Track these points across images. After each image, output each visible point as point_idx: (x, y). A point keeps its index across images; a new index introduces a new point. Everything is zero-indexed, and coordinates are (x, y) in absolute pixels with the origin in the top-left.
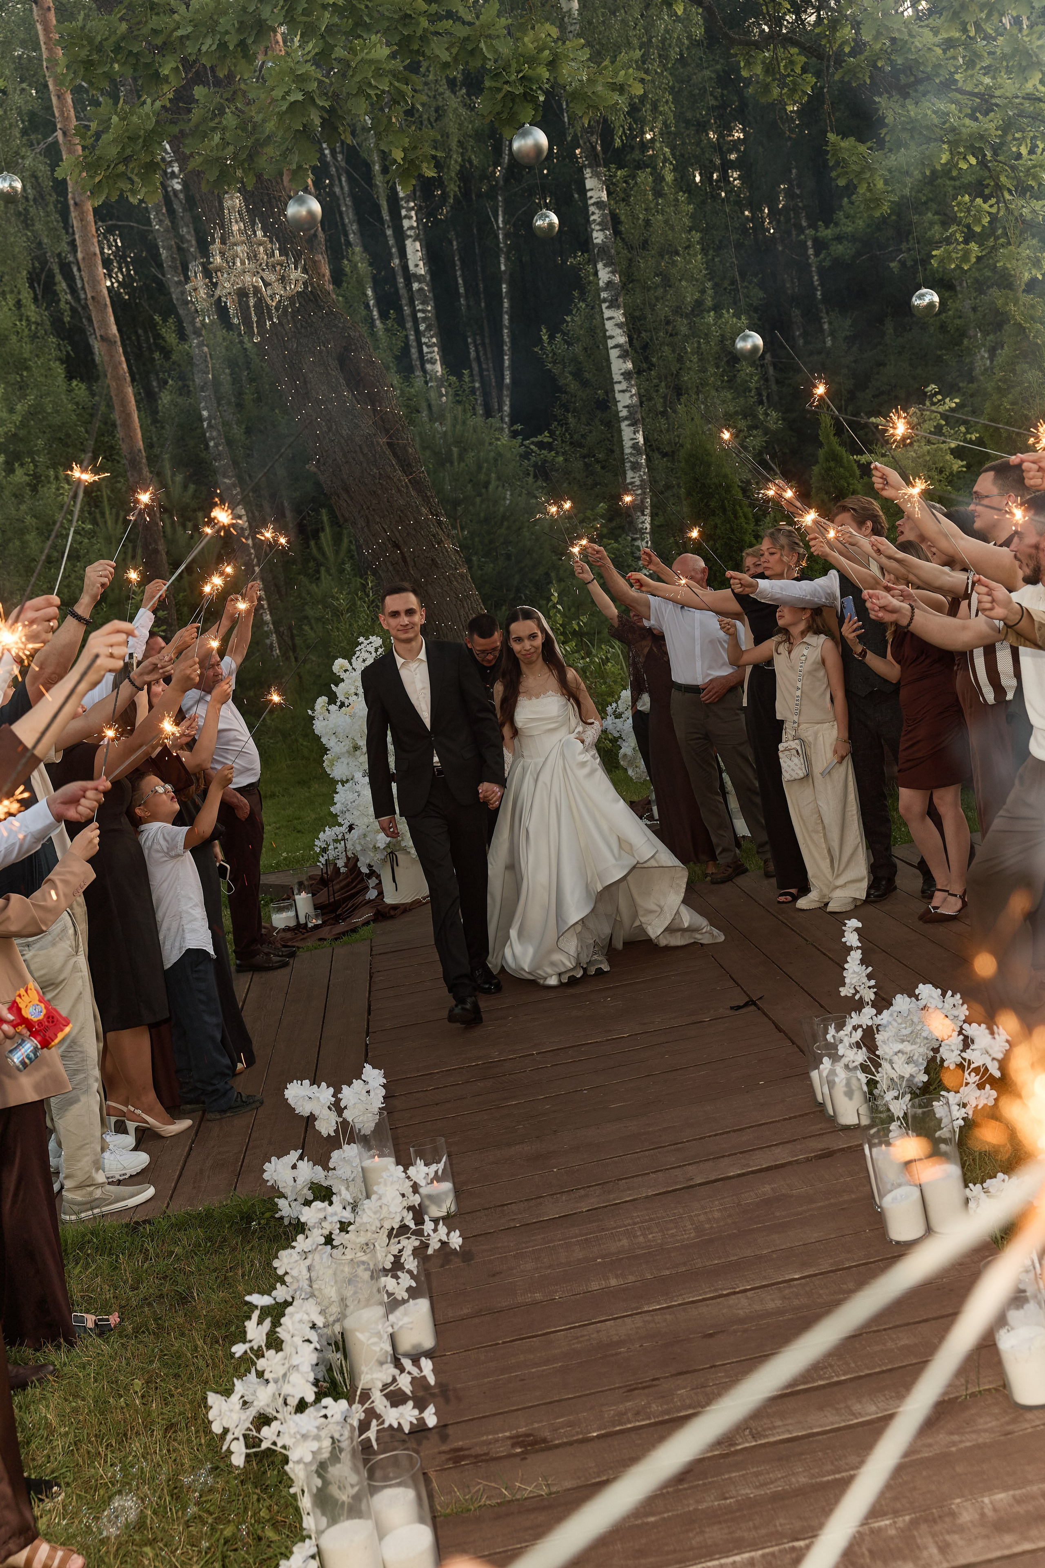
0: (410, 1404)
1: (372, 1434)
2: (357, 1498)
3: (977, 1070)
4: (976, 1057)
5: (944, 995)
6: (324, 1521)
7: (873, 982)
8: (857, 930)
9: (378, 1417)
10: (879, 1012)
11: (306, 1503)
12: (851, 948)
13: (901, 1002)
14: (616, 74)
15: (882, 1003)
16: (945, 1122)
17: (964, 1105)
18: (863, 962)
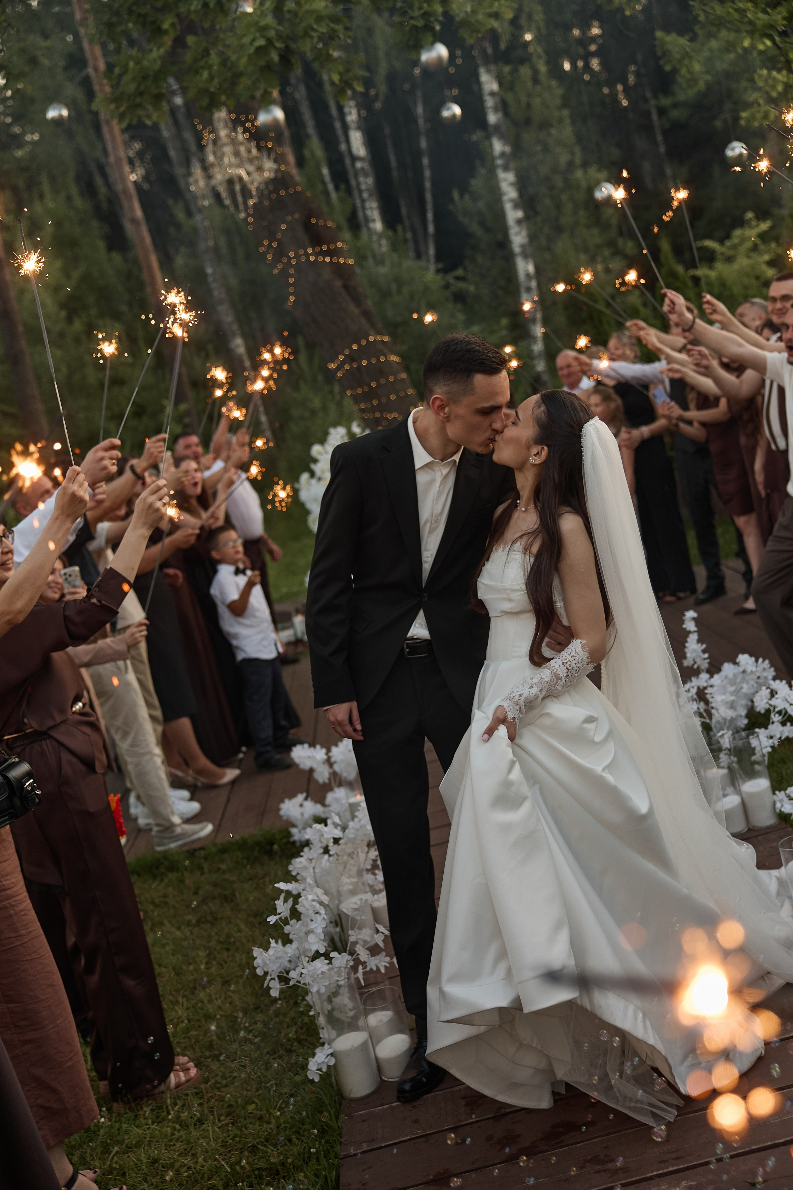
0: (384, 954)
1: (360, 975)
2: (356, 1018)
3: (780, 713)
4: (779, 703)
5: (757, 661)
6: (334, 1033)
7: (706, 655)
8: (694, 619)
9: (363, 964)
10: (712, 676)
12: (690, 632)
13: (728, 668)
15: (714, 669)
16: (758, 749)
17: (771, 737)
18: (699, 641)
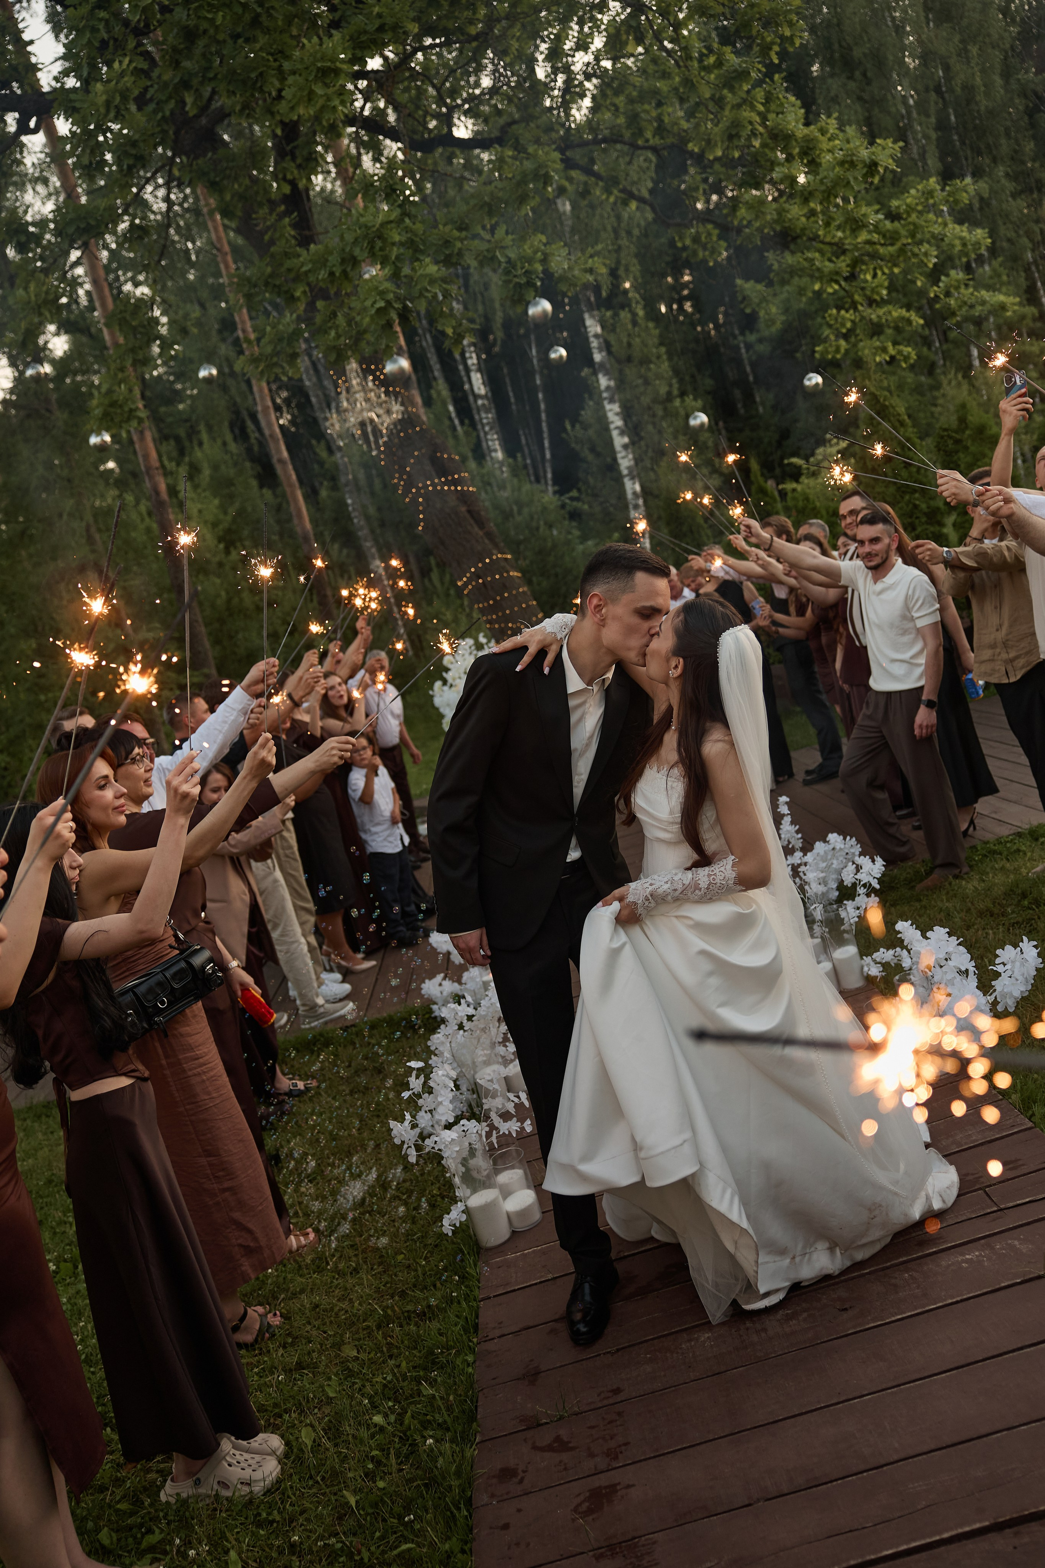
0: (515, 1119)
1: (494, 1139)
2: (488, 1177)
3: (864, 885)
4: (864, 877)
5: (845, 839)
6: (468, 1191)
7: (800, 836)
8: (787, 803)
9: (497, 1129)
10: (805, 854)
11: (457, 1180)
12: (784, 815)
13: (819, 846)
14: (586, 262)
15: (807, 848)
16: (846, 920)
17: (858, 908)
18: (792, 823)
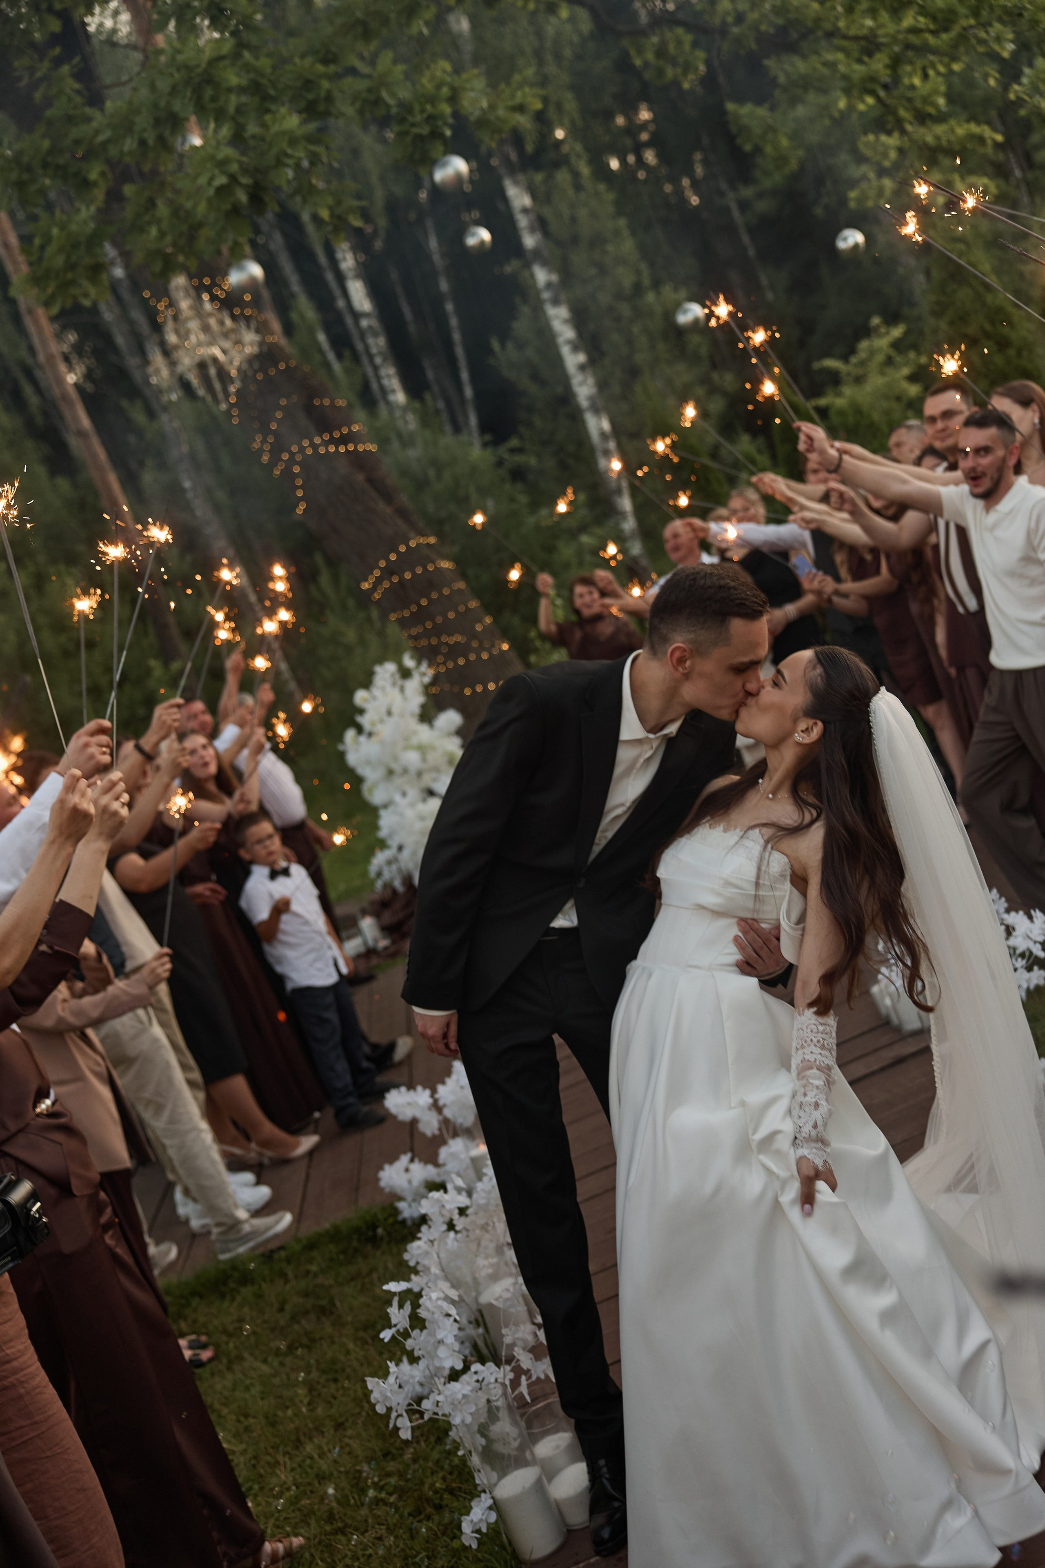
1: (524, 1389)
2: (522, 1448)
6: (494, 1476)
9: (527, 1371)
11: (475, 1460)
14: (513, 96)
